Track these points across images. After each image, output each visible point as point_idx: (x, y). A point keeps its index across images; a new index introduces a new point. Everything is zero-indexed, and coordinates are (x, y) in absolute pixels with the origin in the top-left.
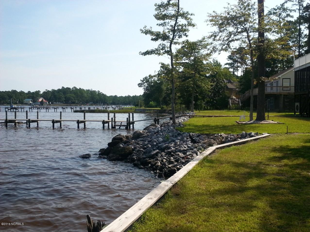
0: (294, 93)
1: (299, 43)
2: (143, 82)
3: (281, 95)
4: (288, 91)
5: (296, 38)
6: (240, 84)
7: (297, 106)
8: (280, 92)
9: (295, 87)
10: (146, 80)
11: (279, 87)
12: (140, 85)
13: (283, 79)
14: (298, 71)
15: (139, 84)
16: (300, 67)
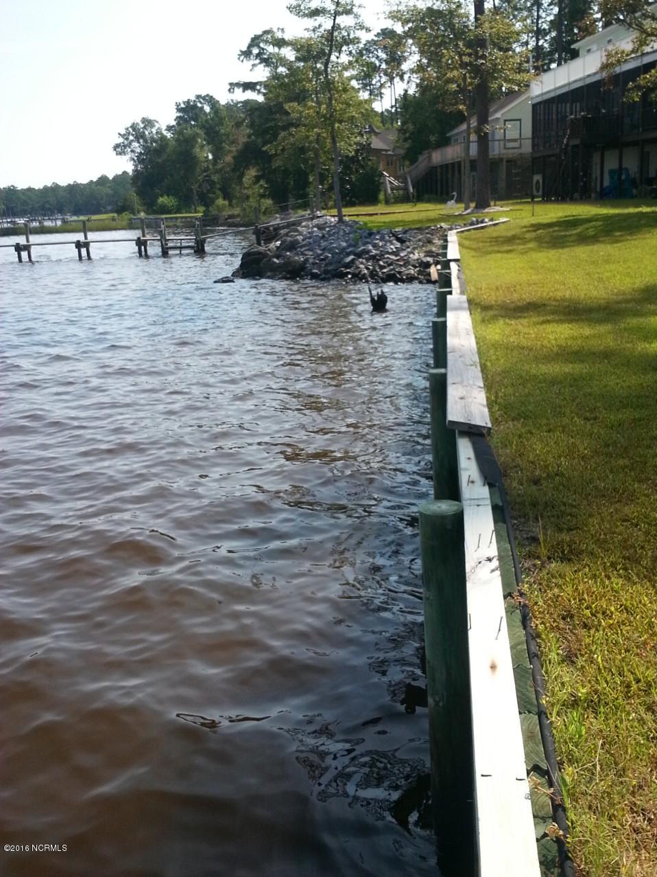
0: (531, 153)
1: (538, 24)
2: (127, 139)
3: (501, 160)
4: (516, 151)
5: (530, 10)
6: (403, 137)
7: (538, 182)
8: (499, 154)
9: (533, 138)
10: (137, 132)
11: (497, 142)
12: (120, 149)
13: (505, 121)
14: (540, 103)
15: (116, 147)
16: (542, 94)
